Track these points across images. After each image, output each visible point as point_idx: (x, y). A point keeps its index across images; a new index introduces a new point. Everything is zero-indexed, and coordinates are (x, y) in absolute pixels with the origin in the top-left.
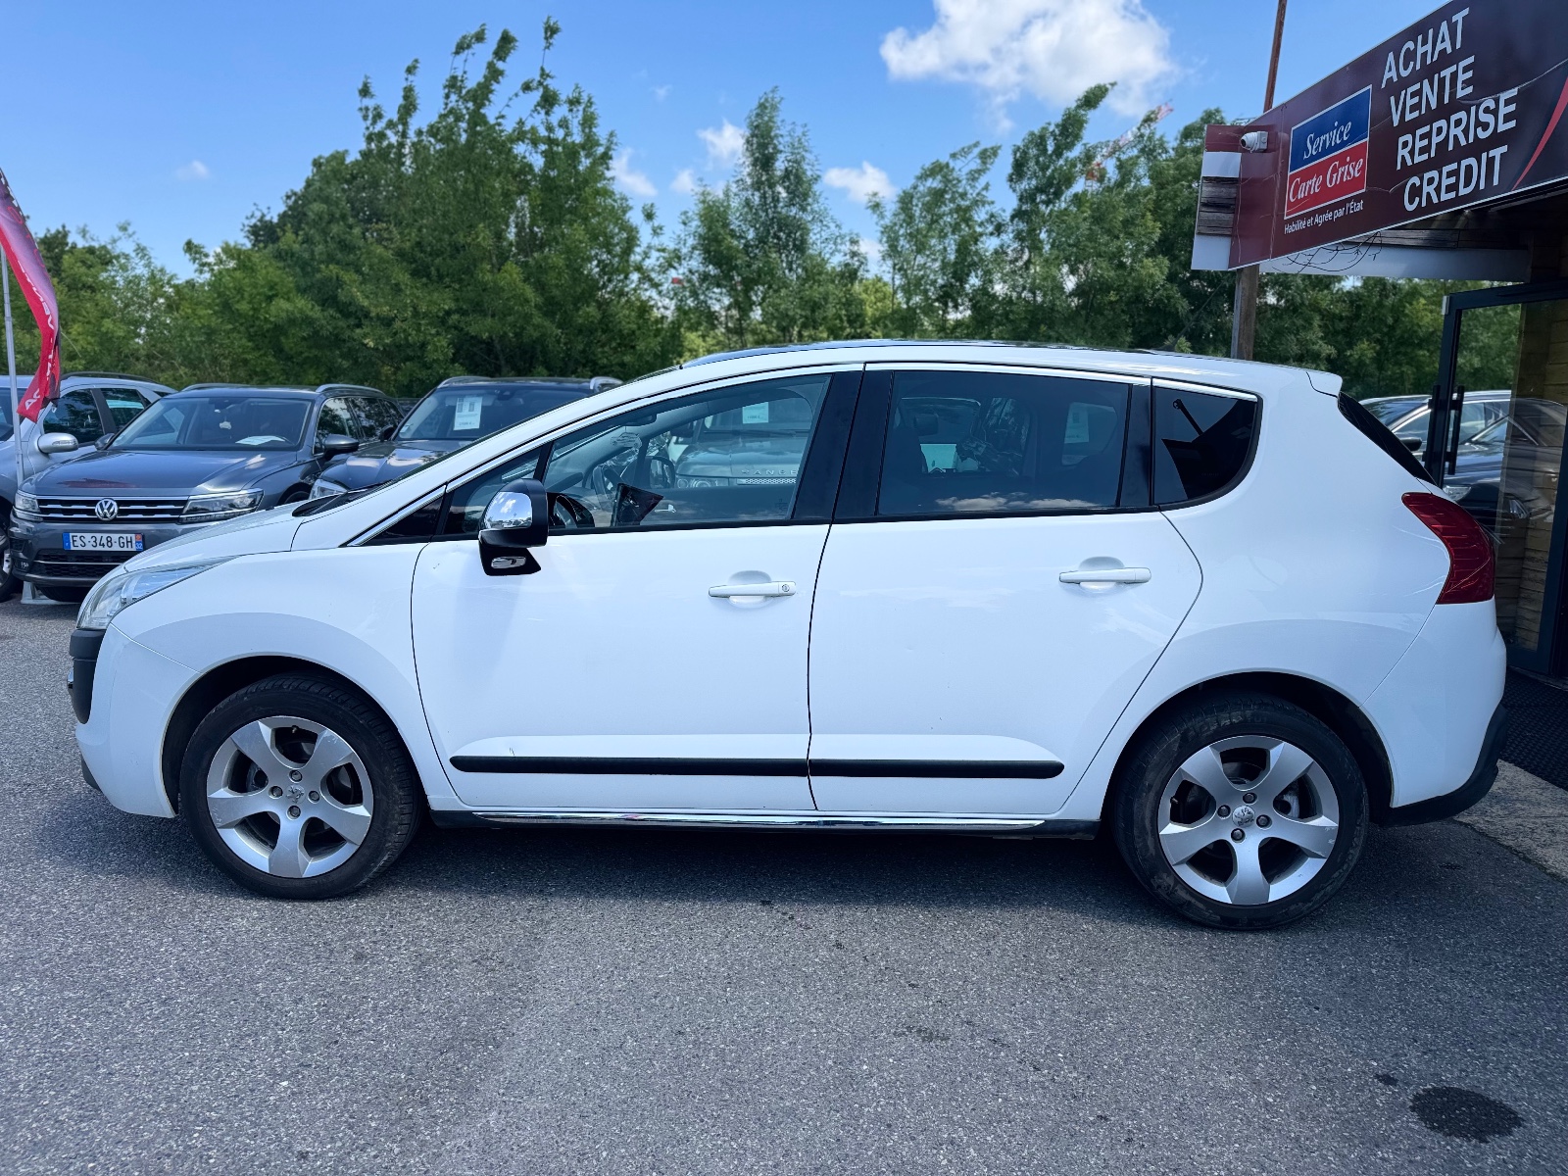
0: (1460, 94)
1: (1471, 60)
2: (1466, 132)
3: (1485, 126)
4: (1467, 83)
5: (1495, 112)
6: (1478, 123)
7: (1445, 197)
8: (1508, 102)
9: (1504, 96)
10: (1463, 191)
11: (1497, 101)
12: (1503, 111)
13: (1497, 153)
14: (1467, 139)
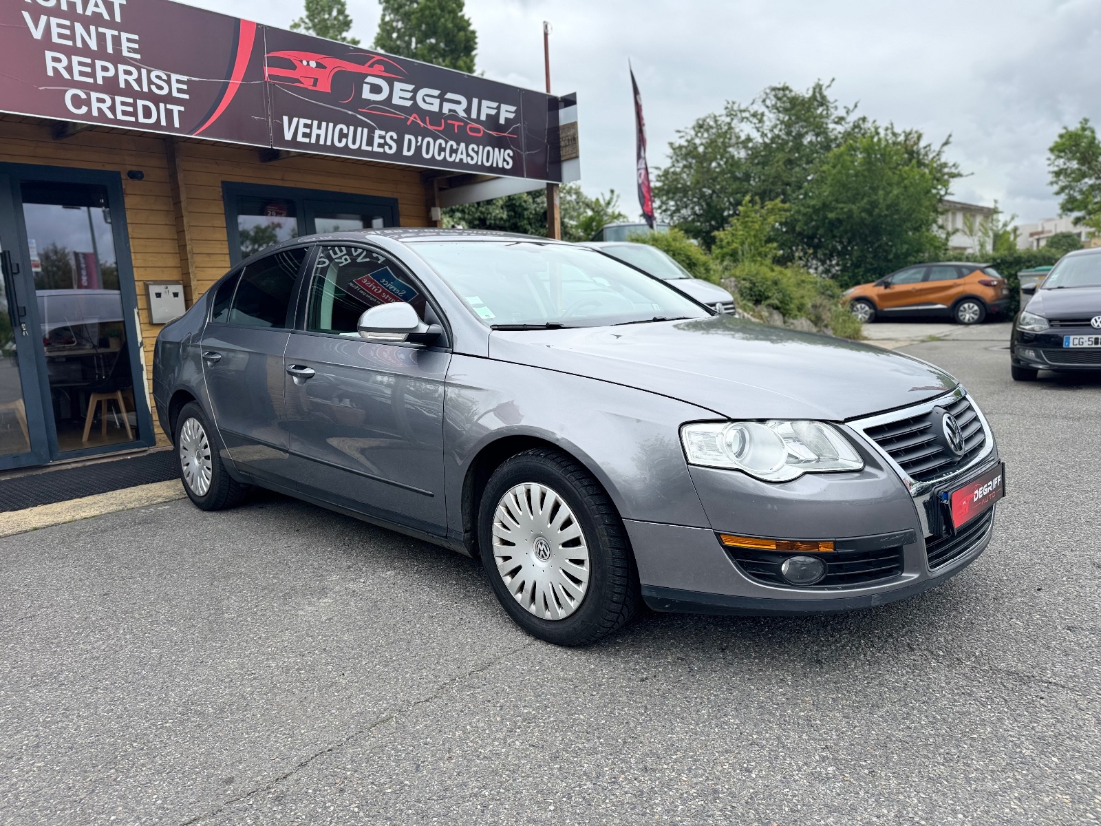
0: (125, 53)
1: (136, 37)
2: (139, 81)
3: (160, 88)
4: (131, 50)
5: (169, 82)
6: (150, 82)
7: (120, 117)
8: (178, 81)
9: (174, 77)
10: (141, 119)
11: (169, 76)
12: (175, 86)
13: (176, 109)
14: (141, 86)
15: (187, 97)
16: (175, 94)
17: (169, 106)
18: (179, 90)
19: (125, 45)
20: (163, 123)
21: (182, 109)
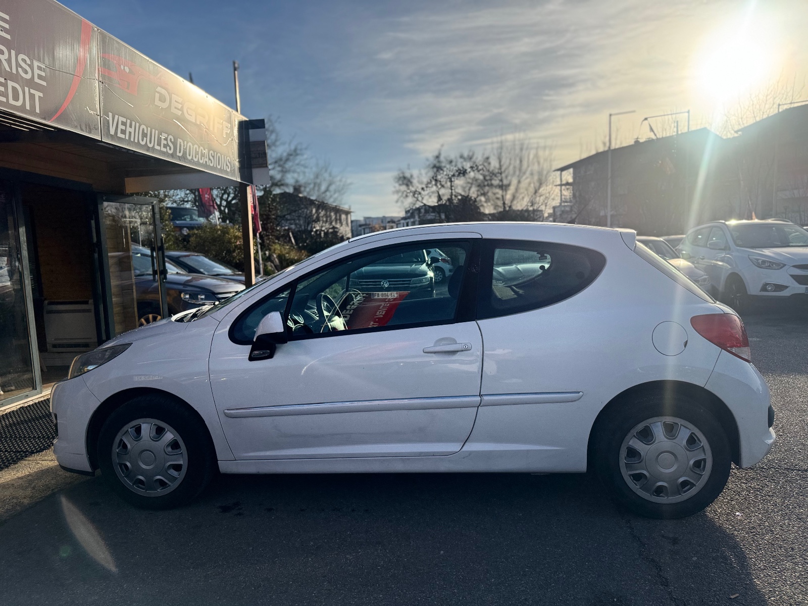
1: (7, 16)
2: (9, 61)
3: (26, 72)
4: (3, 29)
5: (31, 67)
6: (18, 65)
9: (36, 63)
10: (12, 102)
11: (31, 61)
12: (37, 72)
13: (38, 94)
14: (11, 68)
15: (44, 84)
16: (37, 80)
17: (32, 91)
18: (40, 77)
20: (28, 107)
21: (41, 95)
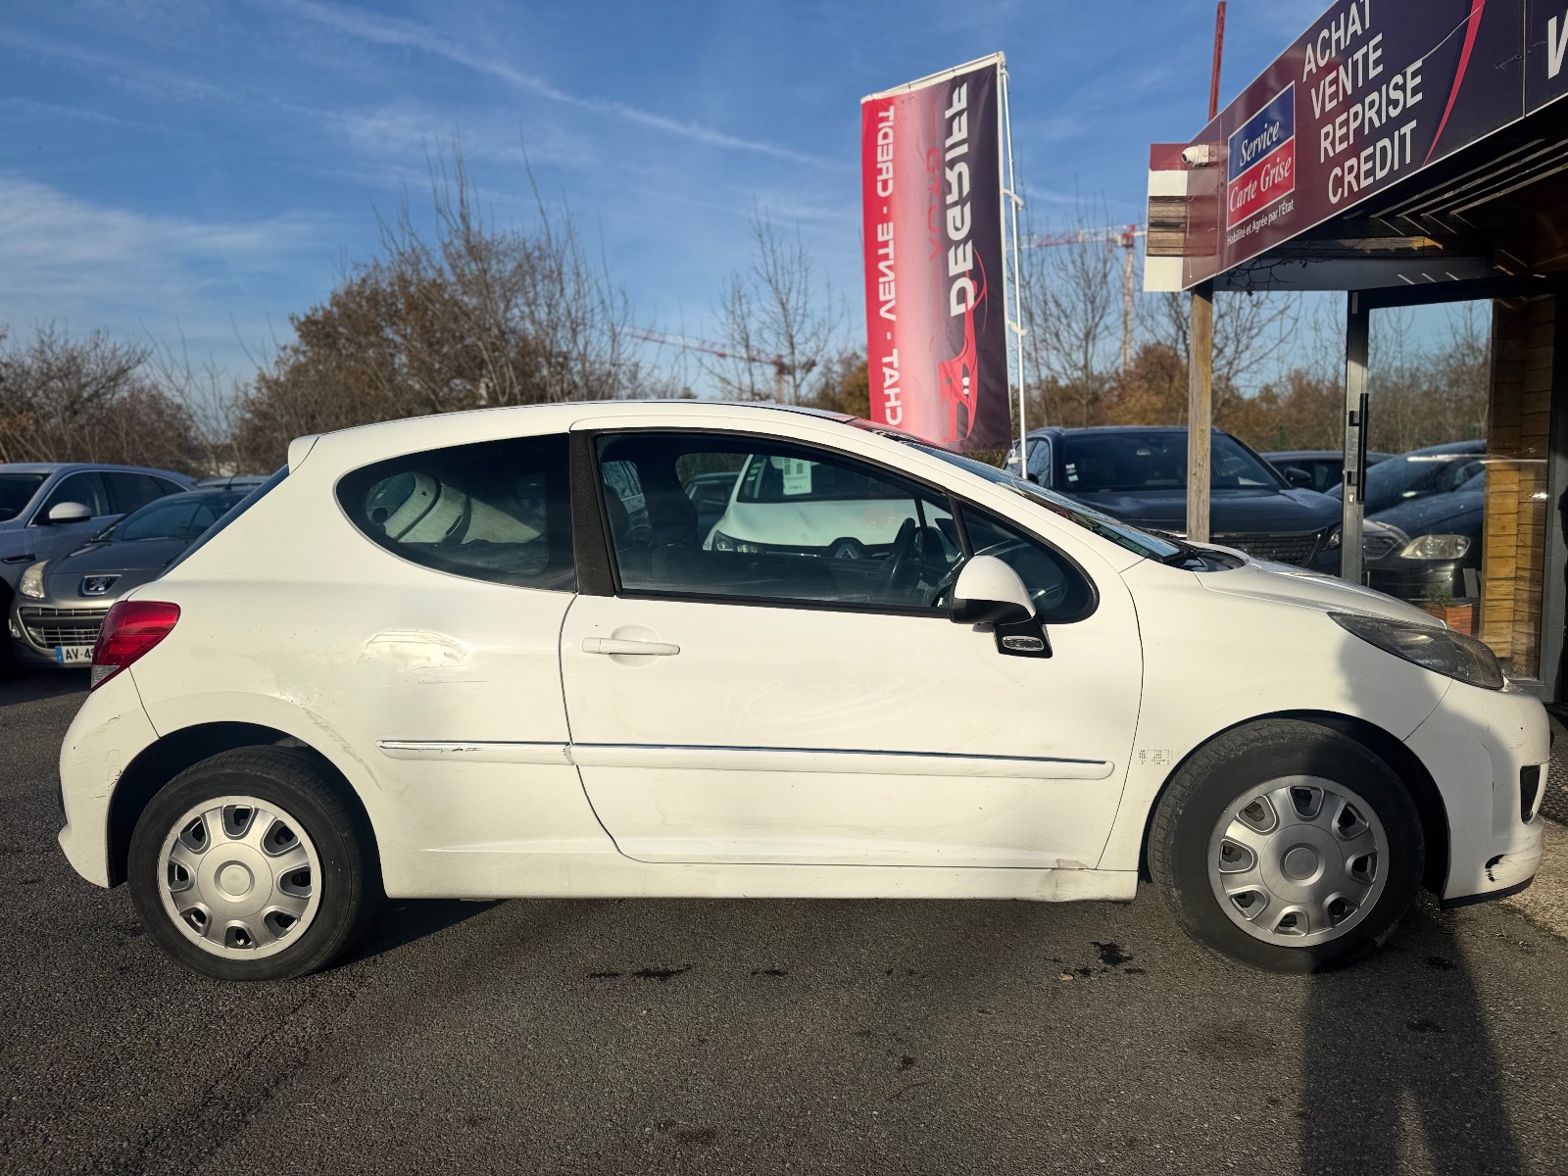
0: (1372, 75)
1: (1379, 37)
2: (1379, 113)
3: (1395, 103)
4: (1376, 63)
5: (1403, 88)
6: (1389, 102)
7: (1364, 183)
8: (1414, 75)
9: (1410, 70)
10: (1380, 174)
11: (1404, 76)
12: (1410, 85)
13: (1407, 129)
14: (1380, 117)
15: (1419, 97)
16: (1411, 102)
17: (1403, 130)
18: (1415, 91)
19: (1373, 57)
20: (1396, 167)
21: (1413, 124)
